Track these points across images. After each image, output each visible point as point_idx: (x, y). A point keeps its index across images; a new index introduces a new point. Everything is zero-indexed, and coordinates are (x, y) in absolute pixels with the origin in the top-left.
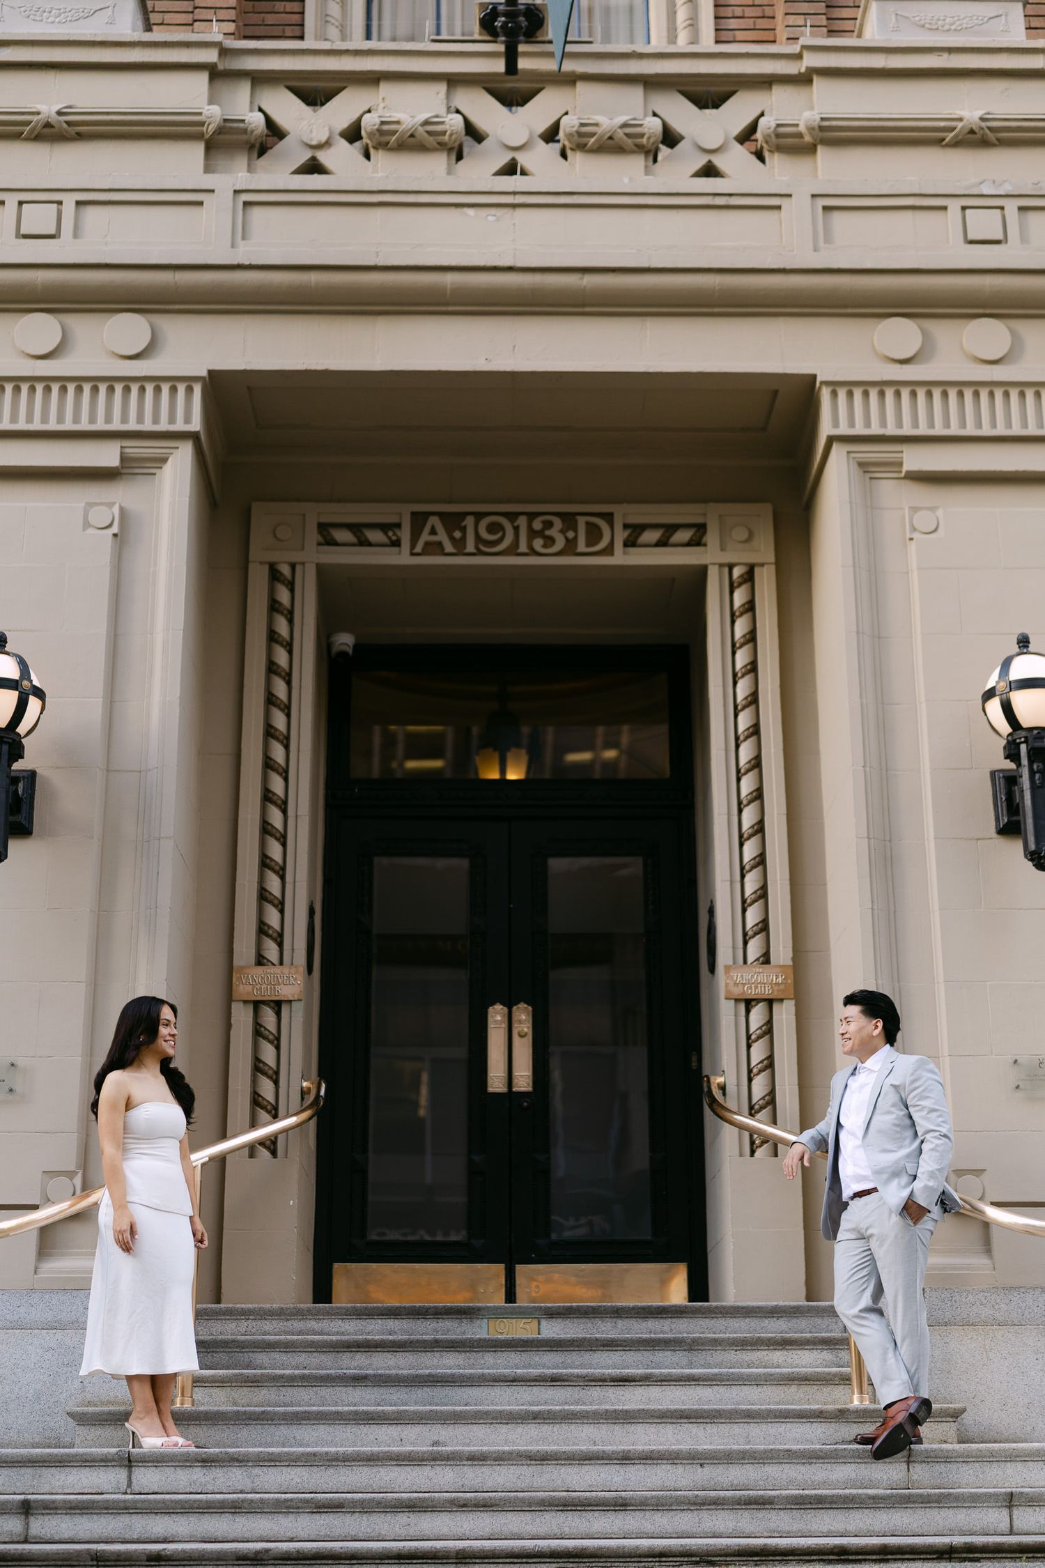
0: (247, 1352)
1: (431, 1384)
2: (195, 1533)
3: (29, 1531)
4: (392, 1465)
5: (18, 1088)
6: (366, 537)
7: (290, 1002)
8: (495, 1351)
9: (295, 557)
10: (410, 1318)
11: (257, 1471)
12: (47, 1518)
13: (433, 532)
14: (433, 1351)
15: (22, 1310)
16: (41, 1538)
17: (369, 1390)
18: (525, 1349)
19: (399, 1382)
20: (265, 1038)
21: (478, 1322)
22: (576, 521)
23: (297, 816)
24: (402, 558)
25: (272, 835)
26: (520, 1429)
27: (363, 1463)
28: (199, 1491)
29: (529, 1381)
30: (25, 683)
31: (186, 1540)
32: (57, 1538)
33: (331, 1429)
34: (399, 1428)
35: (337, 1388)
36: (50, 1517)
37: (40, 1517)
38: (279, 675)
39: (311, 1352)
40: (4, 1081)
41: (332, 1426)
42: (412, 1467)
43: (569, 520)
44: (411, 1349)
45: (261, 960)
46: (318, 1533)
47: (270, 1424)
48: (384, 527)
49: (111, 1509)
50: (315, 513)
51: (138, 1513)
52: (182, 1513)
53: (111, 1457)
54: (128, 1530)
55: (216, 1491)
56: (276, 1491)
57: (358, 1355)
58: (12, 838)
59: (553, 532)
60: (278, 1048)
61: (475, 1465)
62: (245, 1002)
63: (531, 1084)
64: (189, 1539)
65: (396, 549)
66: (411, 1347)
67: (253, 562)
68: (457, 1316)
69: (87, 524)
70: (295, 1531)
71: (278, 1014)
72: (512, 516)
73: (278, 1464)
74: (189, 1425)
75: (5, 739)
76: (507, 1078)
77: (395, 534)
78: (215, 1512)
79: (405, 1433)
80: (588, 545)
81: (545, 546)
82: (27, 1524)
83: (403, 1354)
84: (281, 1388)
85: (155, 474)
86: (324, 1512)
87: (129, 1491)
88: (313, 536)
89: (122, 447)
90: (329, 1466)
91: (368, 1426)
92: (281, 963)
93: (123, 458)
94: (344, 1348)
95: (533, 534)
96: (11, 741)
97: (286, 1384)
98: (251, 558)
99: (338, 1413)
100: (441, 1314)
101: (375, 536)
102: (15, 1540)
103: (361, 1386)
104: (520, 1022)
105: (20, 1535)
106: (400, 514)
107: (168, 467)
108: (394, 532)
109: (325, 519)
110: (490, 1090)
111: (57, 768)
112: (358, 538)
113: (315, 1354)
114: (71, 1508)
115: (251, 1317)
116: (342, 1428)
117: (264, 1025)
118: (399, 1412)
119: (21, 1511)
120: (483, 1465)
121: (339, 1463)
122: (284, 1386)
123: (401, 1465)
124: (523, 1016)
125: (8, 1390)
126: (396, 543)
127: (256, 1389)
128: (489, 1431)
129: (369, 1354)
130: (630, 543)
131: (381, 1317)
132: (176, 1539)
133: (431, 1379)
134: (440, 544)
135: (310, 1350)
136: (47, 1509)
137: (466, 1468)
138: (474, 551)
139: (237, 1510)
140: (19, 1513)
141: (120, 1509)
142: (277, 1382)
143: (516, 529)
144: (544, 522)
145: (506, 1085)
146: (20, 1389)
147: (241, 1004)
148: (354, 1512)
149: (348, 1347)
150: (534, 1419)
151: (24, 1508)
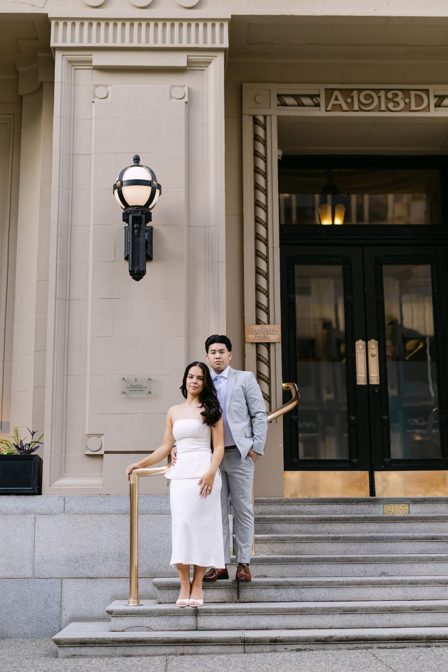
0: (270, 523)
1: (371, 541)
2: (282, 624)
3: (198, 624)
4: (370, 587)
5: (153, 391)
6: (302, 101)
7: (275, 343)
8: (395, 522)
9: (267, 112)
10: (344, 504)
11: (302, 590)
12: (206, 617)
13: (337, 99)
14: (363, 523)
15: (162, 505)
16: (204, 628)
17: (340, 544)
18: (410, 521)
19: (355, 540)
20: (263, 362)
21: (378, 506)
22: (410, 94)
23: (273, 248)
24: (321, 113)
25: (261, 257)
26: (425, 566)
27: (356, 586)
28: (274, 601)
29: (420, 539)
30: (154, 182)
31: (278, 628)
32: (212, 628)
33: (329, 566)
34: (364, 565)
35: (324, 543)
36: (208, 617)
37: (203, 617)
38: (260, 174)
39: (302, 523)
40: (146, 387)
41: (330, 565)
42: (380, 588)
43: (406, 92)
44: (352, 522)
45: (258, 322)
46: (344, 624)
47: (298, 564)
48: (311, 97)
49: (240, 613)
50: (276, 89)
51: (253, 615)
52: (275, 615)
53: (229, 584)
54: (248, 624)
55: (282, 600)
56: (312, 600)
57: (326, 525)
58: (147, 262)
59: (398, 99)
60: (269, 366)
61: (413, 587)
62: (252, 343)
63: (379, 381)
64: (279, 628)
65: (318, 108)
66: (353, 520)
67: (245, 115)
68: (368, 503)
69: (171, 97)
70: (333, 623)
71: (269, 349)
72: (377, 91)
73: (313, 587)
74: (258, 565)
75: (144, 212)
76: (366, 377)
77: (317, 100)
78: (292, 614)
79: (367, 568)
80: (417, 106)
81: (394, 107)
82: (197, 621)
83: (348, 524)
84: (295, 544)
85: (204, 70)
86: (347, 614)
87: (238, 601)
88: (275, 101)
89: (188, 56)
90: (338, 587)
91: (348, 565)
92: (269, 323)
93: (188, 62)
94: (319, 521)
95: (388, 100)
96: (146, 212)
97: (298, 542)
98: (244, 113)
99: (334, 558)
100: (360, 502)
101: (306, 101)
102: (191, 629)
103: (336, 542)
104: (372, 349)
105: (193, 626)
106: (319, 90)
107: (212, 66)
108: (316, 99)
109: (281, 92)
110: (358, 383)
111: (163, 225)
112: (298, 102)
113: (304, 524)
114: (219, 613)
115: (264, 504)
116: (335, 566)
117: (261, 355)
118: (365, 558)
119: (193, 614)
120: (416, 587)
121: (344, 586)
122: (297, 542)
123: (375, 587)
124: (373, 345)
125: (158, 545)
126: (318, 105)
127: (283, 544)
128: (409, 567)
129: (331, 524)
130: (438, 105)
131: (329, 503)
133: (371, 539)
134: (340, 105)
135: (302, 522)
136: (207, 613)
137: (407, 588)
138: (358, 109)
139: (303, 613)
140: (192, 615)
141: (244, 613)
142: (294, 541)
143: (379, 97)
144: (393, 94)
145: (366, 381)
146: (165, 545)
147: (250, 344)
148: (362, 614)
149: (321, 521)
150: (432, 561)
151: (195, 613)
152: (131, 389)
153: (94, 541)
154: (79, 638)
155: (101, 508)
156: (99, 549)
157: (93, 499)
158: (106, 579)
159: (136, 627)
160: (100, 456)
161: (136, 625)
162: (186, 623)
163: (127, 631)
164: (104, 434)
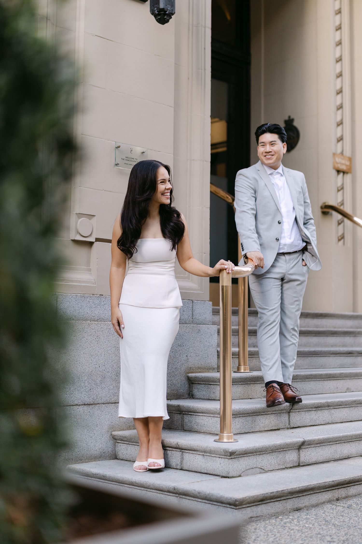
3: (300, 459)
11: (333, 411)
16: (306, 463)
32: (311, 462)
37: (305, 450)
55: (320, 423)
56: (339, 421)
73: (340, 407)
82: (299, 455)
87: (289, 427)
102: (295, 465)
105: (297, 462)
119: (298, 448)
132: (352, 456)
140: (296, 449)
151: (301, 446)
152: (127, 162)
153: (92, 356)
155: (96, 313)
156: (97, 366)
157: (88, 300)
158: (104, 405)
159: (251, 469)
160: (91, 244)
161: (251, 466)
162: (291, 459)
163: (244, 475)
164: (95, 216)
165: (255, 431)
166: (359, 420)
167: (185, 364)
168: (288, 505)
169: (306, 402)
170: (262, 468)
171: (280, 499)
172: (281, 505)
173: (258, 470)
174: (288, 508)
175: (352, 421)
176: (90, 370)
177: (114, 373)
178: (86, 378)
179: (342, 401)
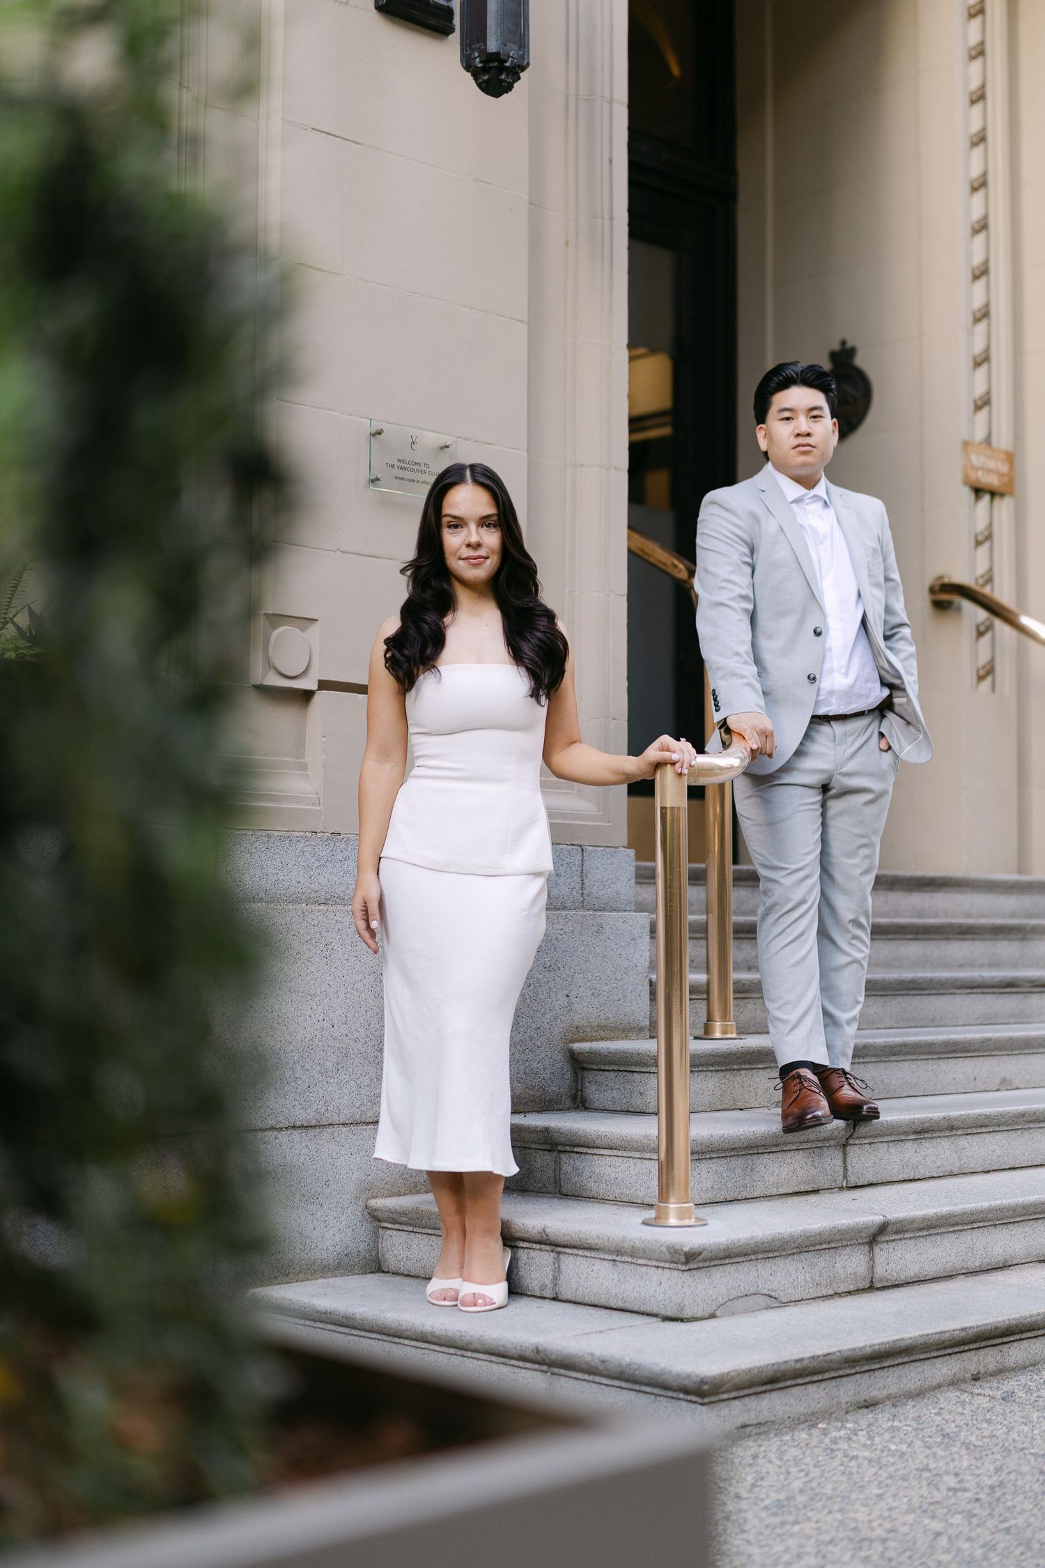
3: (875, 1270)
12: (891, 1246)
16: (887, 1281)
28: (912, 1178)
32: (903, 1278)
37: (884, 1246)
82: (872, 1259)
87: (844, 1184)
102: (860, 1286)
105: (864, 1278)
119: (866, 1239)
132: (1015, 1262)
140: (863, 1243)
151: (874, 1234)
152: (401, 473)
154: (773, 1365)
155: (323, 881)
156: (325, 1024)
157: (300, 846)
158: (344, 1129)
159: (742, 1296)
160: (307, 696)
161: (743, 1290)
162: (850, 1270)
163: (723, 1313)
164: (317, 620)
165: (752, 1196)
166: (1034, 1164)
167: (564, 1018)
168: (842, 1392)
169: (891, 1118)
170: (773, 1294)
171: (820, 1378)
172: (822, 1393)
173: (762, 1300)
174: (843, 1401)
175: (1015, 1168)
176: (308, 1036)
177: (372, 1043)
178: (297, 1055)
179: (988, 1114)
